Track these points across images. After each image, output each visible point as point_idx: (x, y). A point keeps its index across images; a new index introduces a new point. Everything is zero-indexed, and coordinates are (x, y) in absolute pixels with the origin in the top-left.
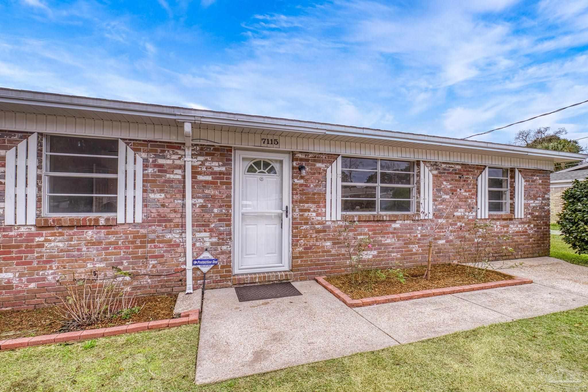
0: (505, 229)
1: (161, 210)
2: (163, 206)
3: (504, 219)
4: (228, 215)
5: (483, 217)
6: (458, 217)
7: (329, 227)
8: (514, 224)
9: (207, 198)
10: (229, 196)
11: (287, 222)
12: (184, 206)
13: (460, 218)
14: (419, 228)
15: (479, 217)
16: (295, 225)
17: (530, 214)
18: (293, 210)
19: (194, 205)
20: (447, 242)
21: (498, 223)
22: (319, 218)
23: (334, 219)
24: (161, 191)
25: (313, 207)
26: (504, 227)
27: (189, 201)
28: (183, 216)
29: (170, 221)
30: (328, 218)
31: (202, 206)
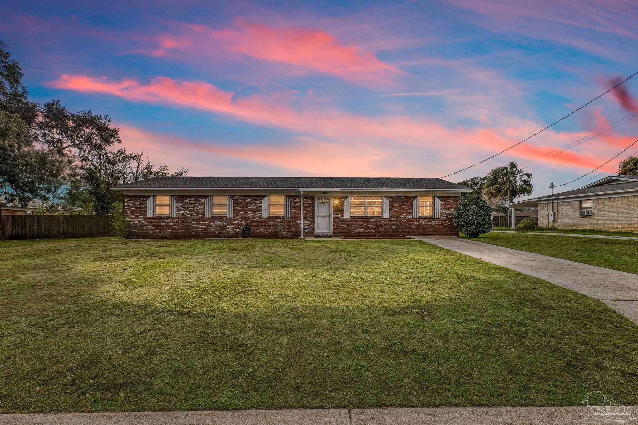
0: (430, 223)
1: (295, 214)
2: (295, 213)
3: (429, 219)
4: (313, 216)
5: (416, 218)
6: (403, 218)
7: (345, 220)
8: (435, 221)
9: (306, 211)
10: (313, 210)
11: (331, 218)
12: (301, 213)
13: (404, 218)
14: (383, 221)
15: (414, 217)
16: (334, 219)
17: (445, 216)
18: (333, 215)
19: (303, 213)
20: (397, 227)
21: (425, 220)
22: (342, 217)
23: (347, 217)
24: (295, 209)
25: (340, 213)
26: (429, 222)
27: (302, 212)
28: (300, 216)
29: (297, 217)
30: (345, 217)
31: (305, 213)
